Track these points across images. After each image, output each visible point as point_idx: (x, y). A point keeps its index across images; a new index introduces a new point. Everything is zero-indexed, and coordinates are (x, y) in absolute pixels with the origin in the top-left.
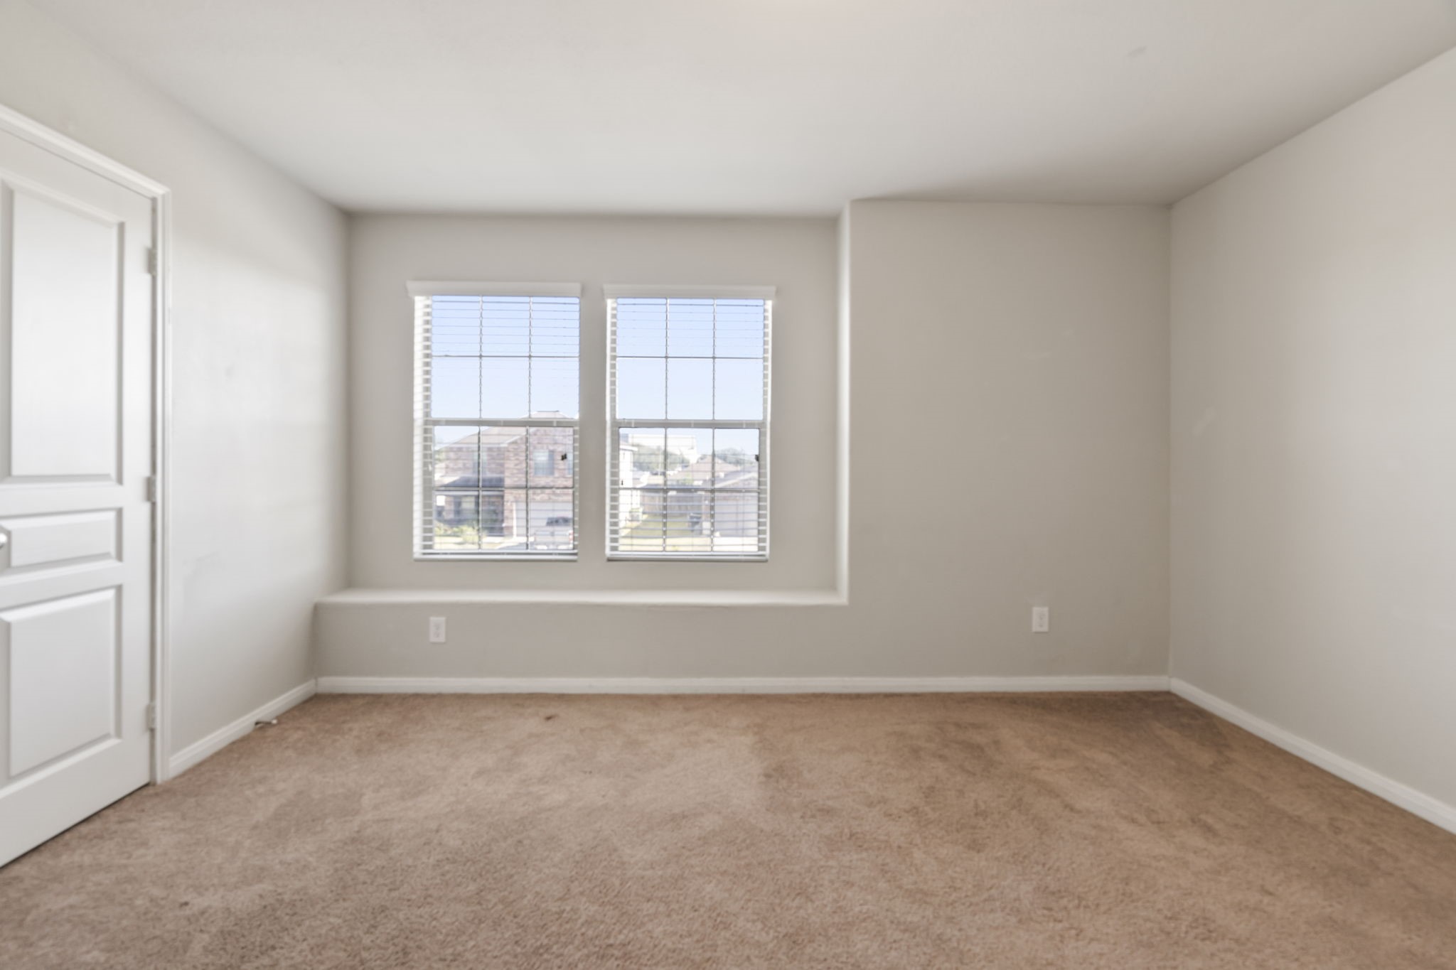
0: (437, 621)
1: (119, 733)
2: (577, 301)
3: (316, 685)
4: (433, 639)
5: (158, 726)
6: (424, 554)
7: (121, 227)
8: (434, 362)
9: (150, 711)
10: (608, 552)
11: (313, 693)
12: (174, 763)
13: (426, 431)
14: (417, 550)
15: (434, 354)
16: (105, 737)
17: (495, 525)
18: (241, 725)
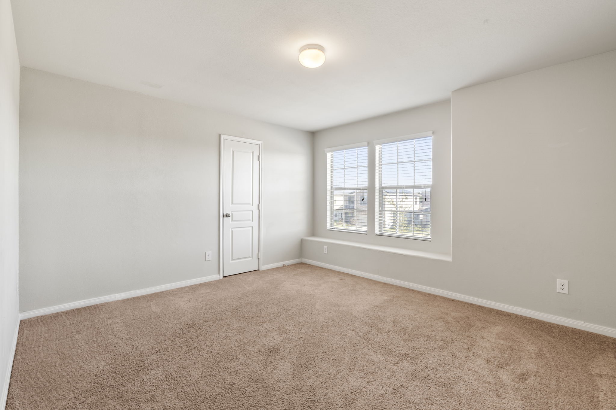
0: (325, 247)
1: (252, 258)
2: (367, 147)
3: (302, 260)
4: (325, 252)
5: (260, 258)
6: (331, 228)
7: (253, 152)
8: (334, 171)
9: (258, 254)
10: (377, 232)
11: (300, 262)
12: (263, 268)
13: (331, 192)
14: (328, 227)
15: (334, 169)
16: (250, 257)
17: (348, 221)
18: (280, 264)
